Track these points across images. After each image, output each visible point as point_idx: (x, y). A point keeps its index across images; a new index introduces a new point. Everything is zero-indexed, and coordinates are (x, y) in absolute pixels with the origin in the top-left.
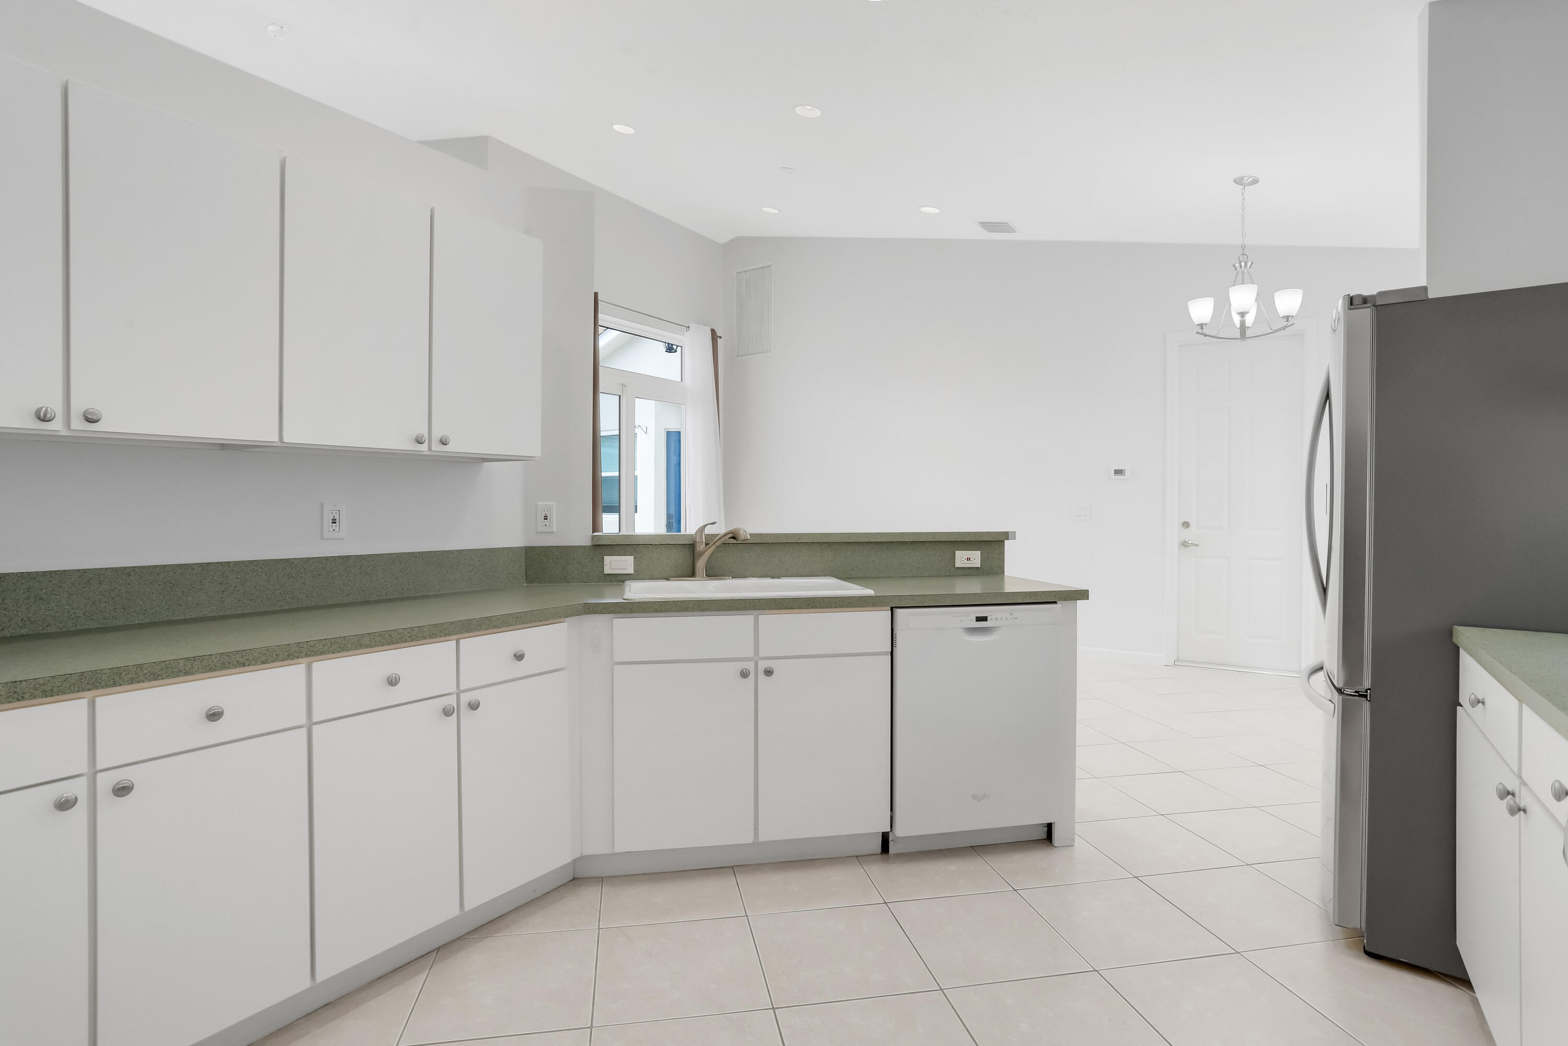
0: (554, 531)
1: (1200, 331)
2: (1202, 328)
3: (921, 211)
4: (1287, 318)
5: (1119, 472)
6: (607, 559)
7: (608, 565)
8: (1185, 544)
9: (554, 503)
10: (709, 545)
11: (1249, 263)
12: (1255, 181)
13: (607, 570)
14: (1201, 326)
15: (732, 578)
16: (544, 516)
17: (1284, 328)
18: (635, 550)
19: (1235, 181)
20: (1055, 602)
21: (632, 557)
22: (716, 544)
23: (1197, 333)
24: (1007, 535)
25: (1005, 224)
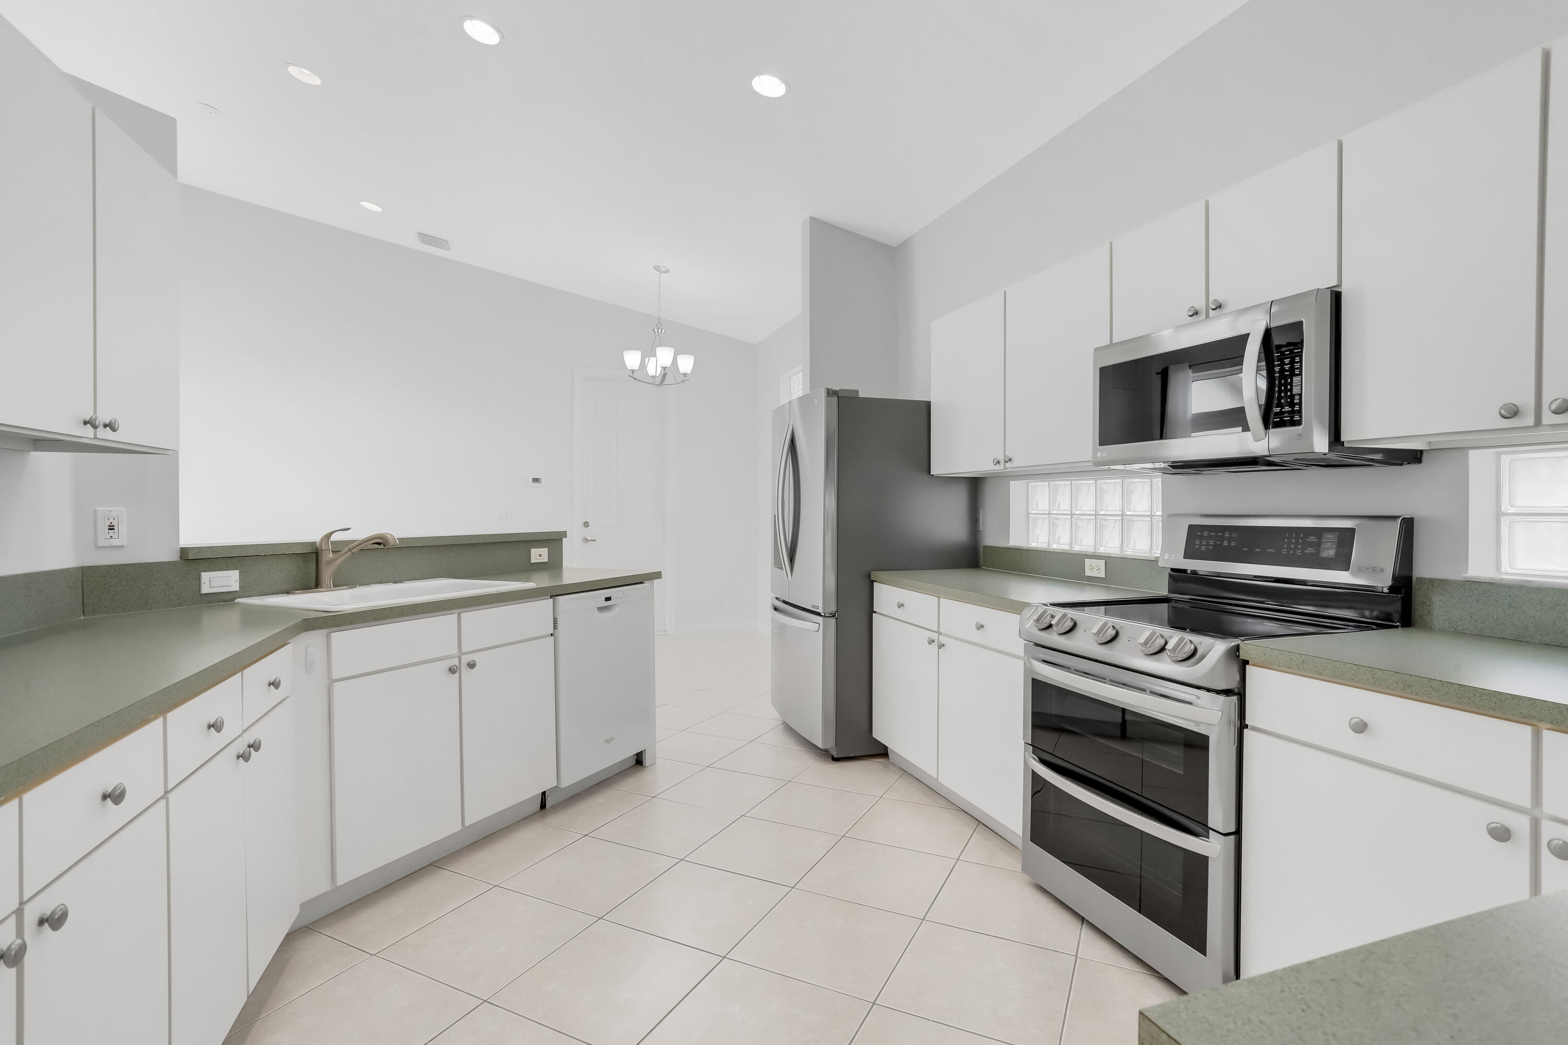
0: (125, 545)
1: (632, 375)
2: (633, 373)
3: (361, 206)
4: (685, 375)
5: (536, 480)
6: (205, 576)
7: (208, 583)
8: (586, 540)
9: (124, 509)
10: (341, 553)
11: (663, 330)
12: (667, 271)
13: (205, 589)
14: (633, 371)
15: (359, 586)
16: (109, 526)
17: (683, 381)
18: (240, 563)
19: (654, 268)
20: (642, 583)
21: (238, 572)
22: (352, 551)
23: (630, 376)
24: (564, 534)
25: (445, 242)
